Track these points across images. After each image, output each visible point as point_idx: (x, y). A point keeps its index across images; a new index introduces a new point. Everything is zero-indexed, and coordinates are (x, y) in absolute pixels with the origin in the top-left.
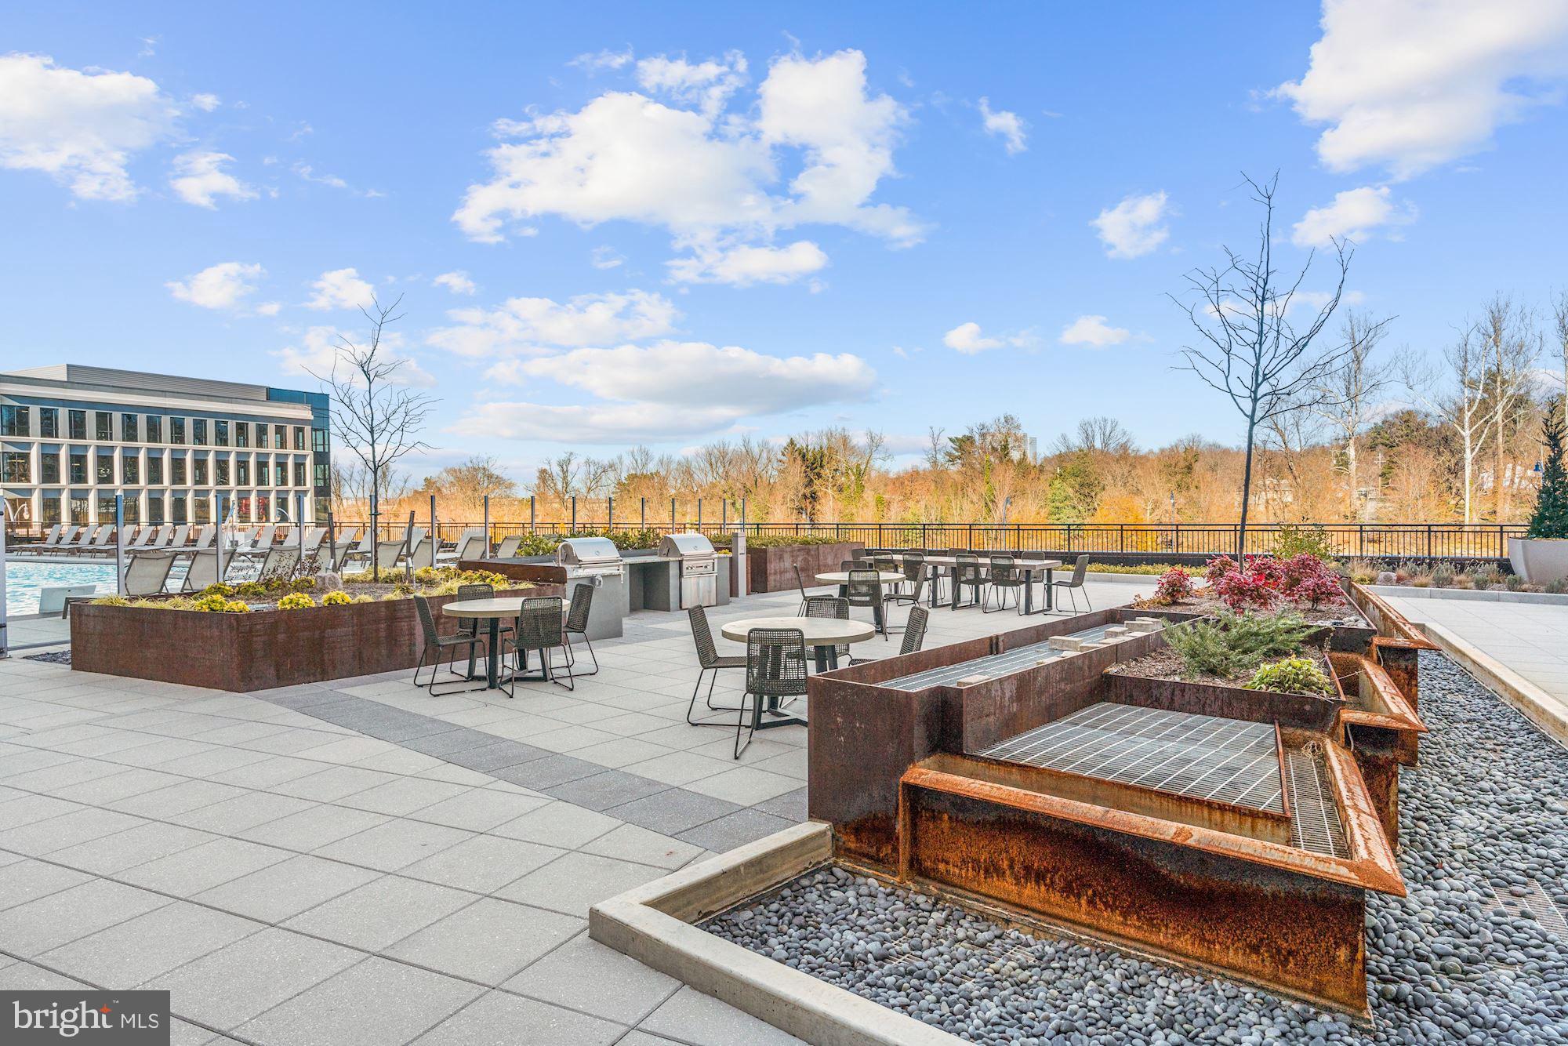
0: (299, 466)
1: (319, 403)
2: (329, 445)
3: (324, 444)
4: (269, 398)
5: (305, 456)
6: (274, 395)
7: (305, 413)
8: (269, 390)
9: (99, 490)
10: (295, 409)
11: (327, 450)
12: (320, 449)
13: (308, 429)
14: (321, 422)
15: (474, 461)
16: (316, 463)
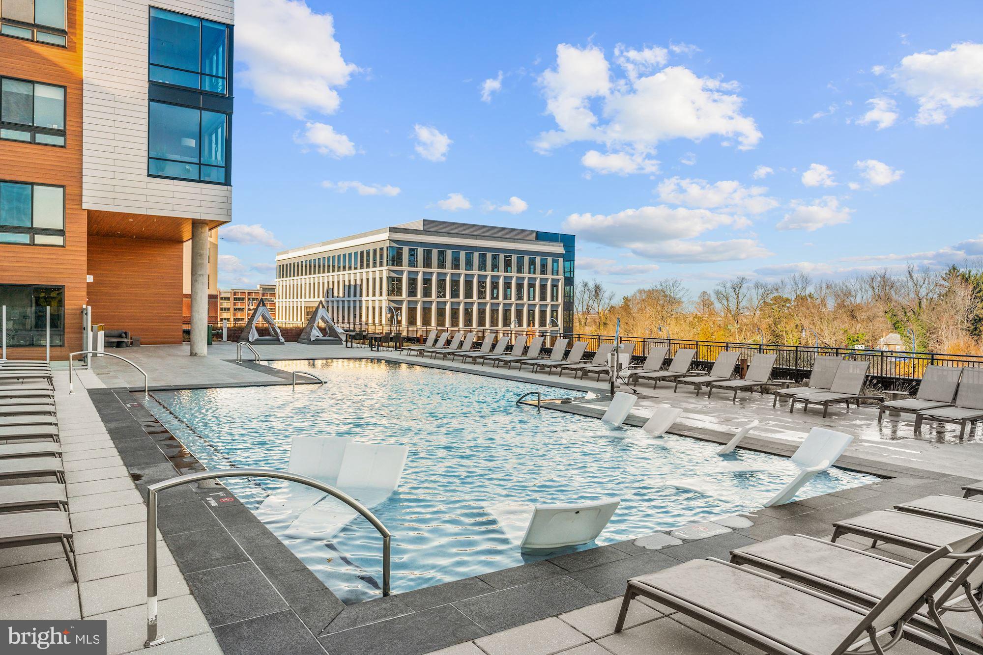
0: (555, 286)
1: (568, 241)
2: (574, 272)
3: (570, 272)
4: (537, 239)
5: (558, 280)
6: (541, 237)
7: (559, 249)
8: (537, 233)
9: (438, 302)
10: (553, 246)
11: (572, 276)
12: (568, 275)
13: (561, 260)
14: (569, 255)
15: (663, 284)
16: (565, 285)
